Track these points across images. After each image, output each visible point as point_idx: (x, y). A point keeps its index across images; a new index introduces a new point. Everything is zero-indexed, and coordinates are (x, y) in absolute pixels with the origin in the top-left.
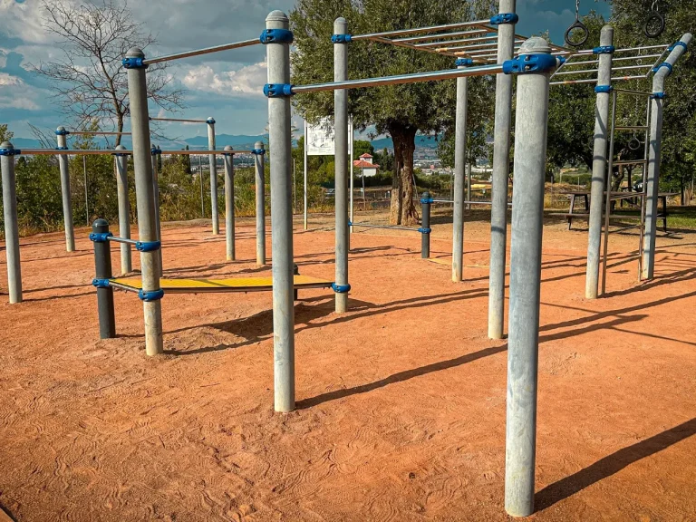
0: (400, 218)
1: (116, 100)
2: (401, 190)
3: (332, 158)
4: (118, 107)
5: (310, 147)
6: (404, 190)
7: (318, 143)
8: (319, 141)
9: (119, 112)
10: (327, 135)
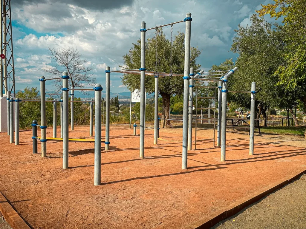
0: (164, 125)
1: (72, 81)
2: (164, 115)
3: (139, 103)
4: (73, 84)
5: (133, 99)
6: (166, 115)
7: (135, 98)
8: (135, 97)
9: (73, 85)
10: (138, 95)
